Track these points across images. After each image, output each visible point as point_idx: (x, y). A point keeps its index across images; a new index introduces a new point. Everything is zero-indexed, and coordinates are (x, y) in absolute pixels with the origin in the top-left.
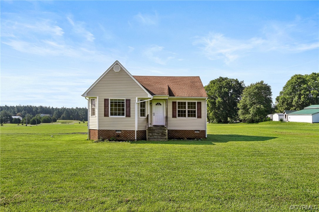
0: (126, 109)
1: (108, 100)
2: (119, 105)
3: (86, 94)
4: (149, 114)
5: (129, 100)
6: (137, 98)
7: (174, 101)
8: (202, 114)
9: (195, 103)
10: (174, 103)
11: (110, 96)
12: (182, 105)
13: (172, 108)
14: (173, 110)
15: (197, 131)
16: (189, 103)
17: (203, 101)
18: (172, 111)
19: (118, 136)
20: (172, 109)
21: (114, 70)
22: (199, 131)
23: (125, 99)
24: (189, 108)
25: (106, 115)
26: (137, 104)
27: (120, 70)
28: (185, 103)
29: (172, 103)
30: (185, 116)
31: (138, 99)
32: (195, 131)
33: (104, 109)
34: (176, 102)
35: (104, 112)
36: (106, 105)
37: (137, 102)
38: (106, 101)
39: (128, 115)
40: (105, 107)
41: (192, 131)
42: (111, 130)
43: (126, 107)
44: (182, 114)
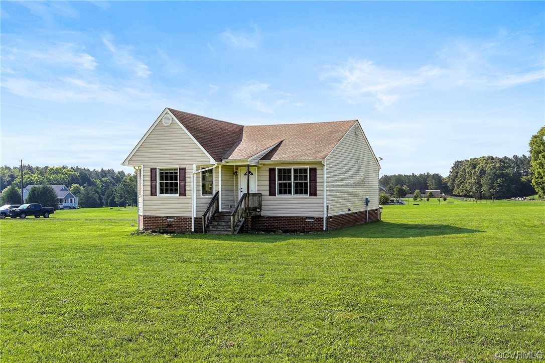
0: (180, 183)
1: (155, 169)
2: (171, 178)
3: (127, 161)
4: (220, 190)
5: (184, 169)
6: (194, 166)
7: (273, 167)
8: (317, 189)
9: (306, 170)
10: (272, 171)
11: (158, 164)
12: (284, 174)
13: (268, 179)
14: (270, 183)
15: (309, 218)
16: (296, 170)
17: (319, 166)
18: (268, 184)
19: (170, 225)
20: (268, 182)
21: (163, 122)
22: (313, 218)
23: (178, 167)
24: (296, 178)
25: (153, 193)
26: (195, 176)
27: (171, 122)
28: (289, 170)
29: (268, 172)
30: (290, 193)
31: (198, 167)
32: (307, 218)
33: (150, 184)
34: (274, 170)
35: (150, 189)
36: (153, 179)
37: (194, 171)
38: (153, 171)
39: (183, 194)
40: (151, 180)
41: (302, 218)
42: (160, 217)
43: (180, 181)
44: (285, 190)
